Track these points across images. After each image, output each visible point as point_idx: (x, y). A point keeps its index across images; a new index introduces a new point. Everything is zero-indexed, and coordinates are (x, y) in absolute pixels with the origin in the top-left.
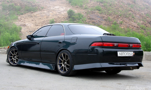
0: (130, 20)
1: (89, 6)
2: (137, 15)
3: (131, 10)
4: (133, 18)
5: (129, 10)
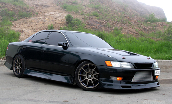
0: (128, 26)
1: (85, 12)
2: (132, 21)
3: (126, 17)
4: (130, 24)
5: (124, 17)
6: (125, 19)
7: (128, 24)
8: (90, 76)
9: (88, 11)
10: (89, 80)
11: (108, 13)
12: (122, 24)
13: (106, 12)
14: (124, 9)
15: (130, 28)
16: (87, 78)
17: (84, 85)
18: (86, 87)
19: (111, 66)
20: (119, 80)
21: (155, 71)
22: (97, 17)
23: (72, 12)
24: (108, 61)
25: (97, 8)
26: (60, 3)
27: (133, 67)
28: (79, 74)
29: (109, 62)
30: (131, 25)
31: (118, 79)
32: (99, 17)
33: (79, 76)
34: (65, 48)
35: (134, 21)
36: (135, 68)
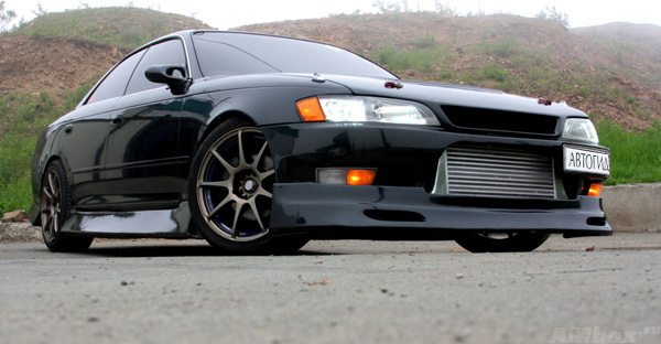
6: (613, 86)
7: (622, 103)
8: (249, 185)
9: (469, 65)
10: (240, 202)
11: (547, 67)
12: (598, 105)
13: (538, 64)
14: (619, 61)
15: (629, 117)
16: (234, 197)
17: (224, 232)
18: (228, 236)
19: (322, 119)
20: (359, 185)
21: (568, 152)
22: (498, 84)
23: (408, 71)
24: (307, 102)
25: (503, 55)
26: (370, 49)
27: (435, 121)
28: (201, 182)
29: (314, 100)
30: (637, 105)
31: (355, 178)
32: (505, 83)
33: (205, 188)
34: (178, 87)
35: (650, 94)
36: (444, 126)
